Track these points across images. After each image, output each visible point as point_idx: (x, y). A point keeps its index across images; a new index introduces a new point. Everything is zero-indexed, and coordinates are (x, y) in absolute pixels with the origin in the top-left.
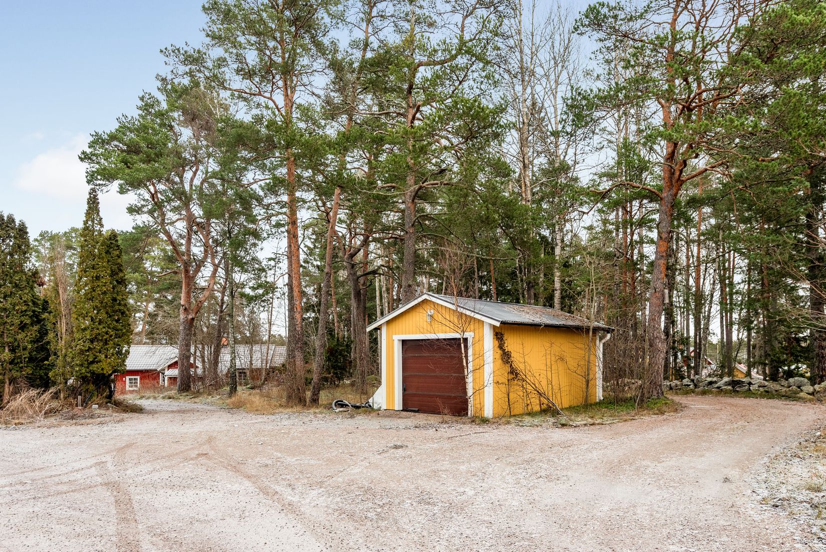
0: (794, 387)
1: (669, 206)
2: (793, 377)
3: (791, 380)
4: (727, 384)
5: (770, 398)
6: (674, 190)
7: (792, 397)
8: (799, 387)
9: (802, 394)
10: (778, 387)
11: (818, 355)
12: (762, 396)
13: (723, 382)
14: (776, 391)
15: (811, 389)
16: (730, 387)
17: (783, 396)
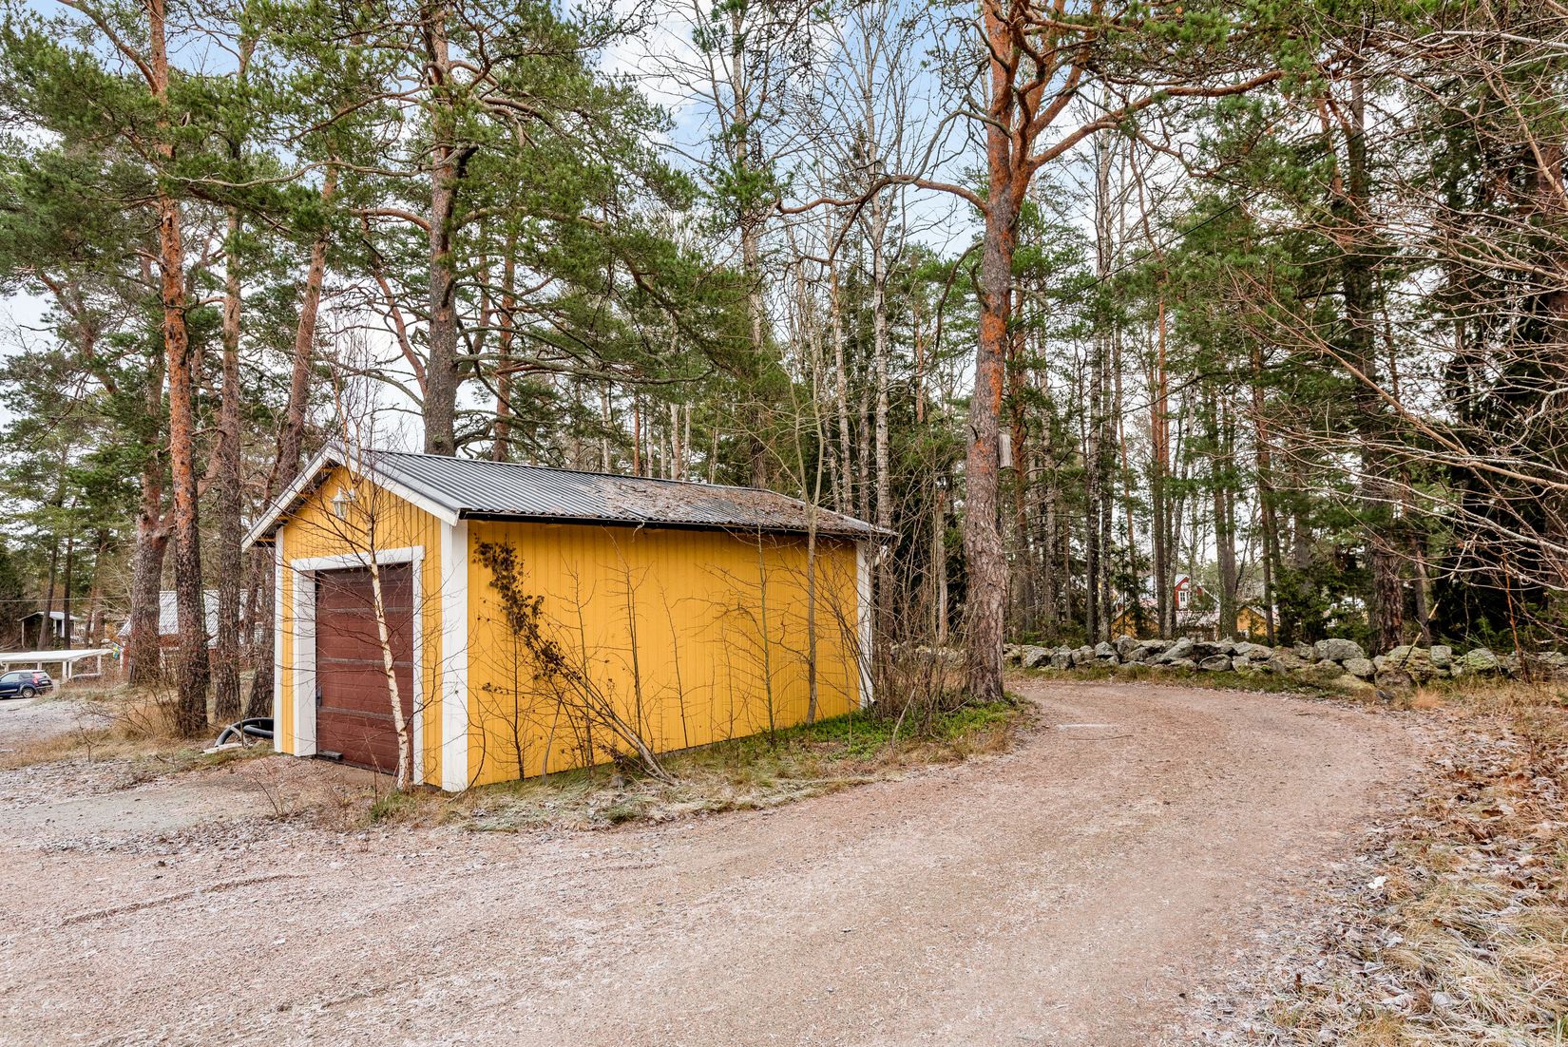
0: (1328, 662)
1: (1004, 229)
2: (1326, 638)
3: (1321, 644)
4: (1185, 654)
5: (1272, 690)
6: (1014, 190)
7: (1321, 686)
8: (1339, 662)
9: (1347, 680)
10: (1292, 661)
11: (1381, 585)
12: (1256, 684)
13: (1175, 650)
14: (1288, 670)
15: (1365, 665)
16: (1189, 662)
17: (1302, 685)
